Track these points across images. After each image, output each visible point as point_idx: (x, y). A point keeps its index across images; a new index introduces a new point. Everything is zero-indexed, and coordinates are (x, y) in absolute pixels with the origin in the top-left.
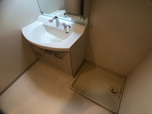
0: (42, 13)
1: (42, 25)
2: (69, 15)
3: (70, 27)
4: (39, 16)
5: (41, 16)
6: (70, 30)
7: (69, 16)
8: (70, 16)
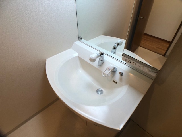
0: (80, 38)
1: (76, 57)
2: (128, 59)
3: (121, 74)
4: (75, 42)
5: (78, 43)
6: (121, 80)
7: (128, 61)
8: (130, 61)
